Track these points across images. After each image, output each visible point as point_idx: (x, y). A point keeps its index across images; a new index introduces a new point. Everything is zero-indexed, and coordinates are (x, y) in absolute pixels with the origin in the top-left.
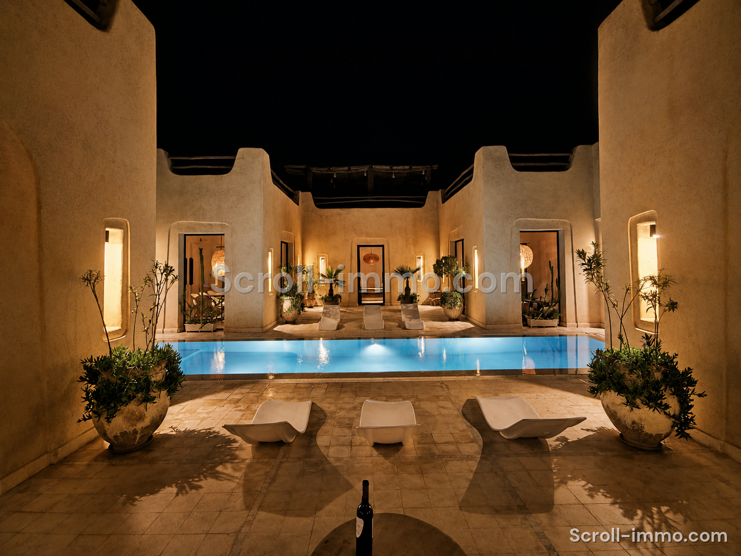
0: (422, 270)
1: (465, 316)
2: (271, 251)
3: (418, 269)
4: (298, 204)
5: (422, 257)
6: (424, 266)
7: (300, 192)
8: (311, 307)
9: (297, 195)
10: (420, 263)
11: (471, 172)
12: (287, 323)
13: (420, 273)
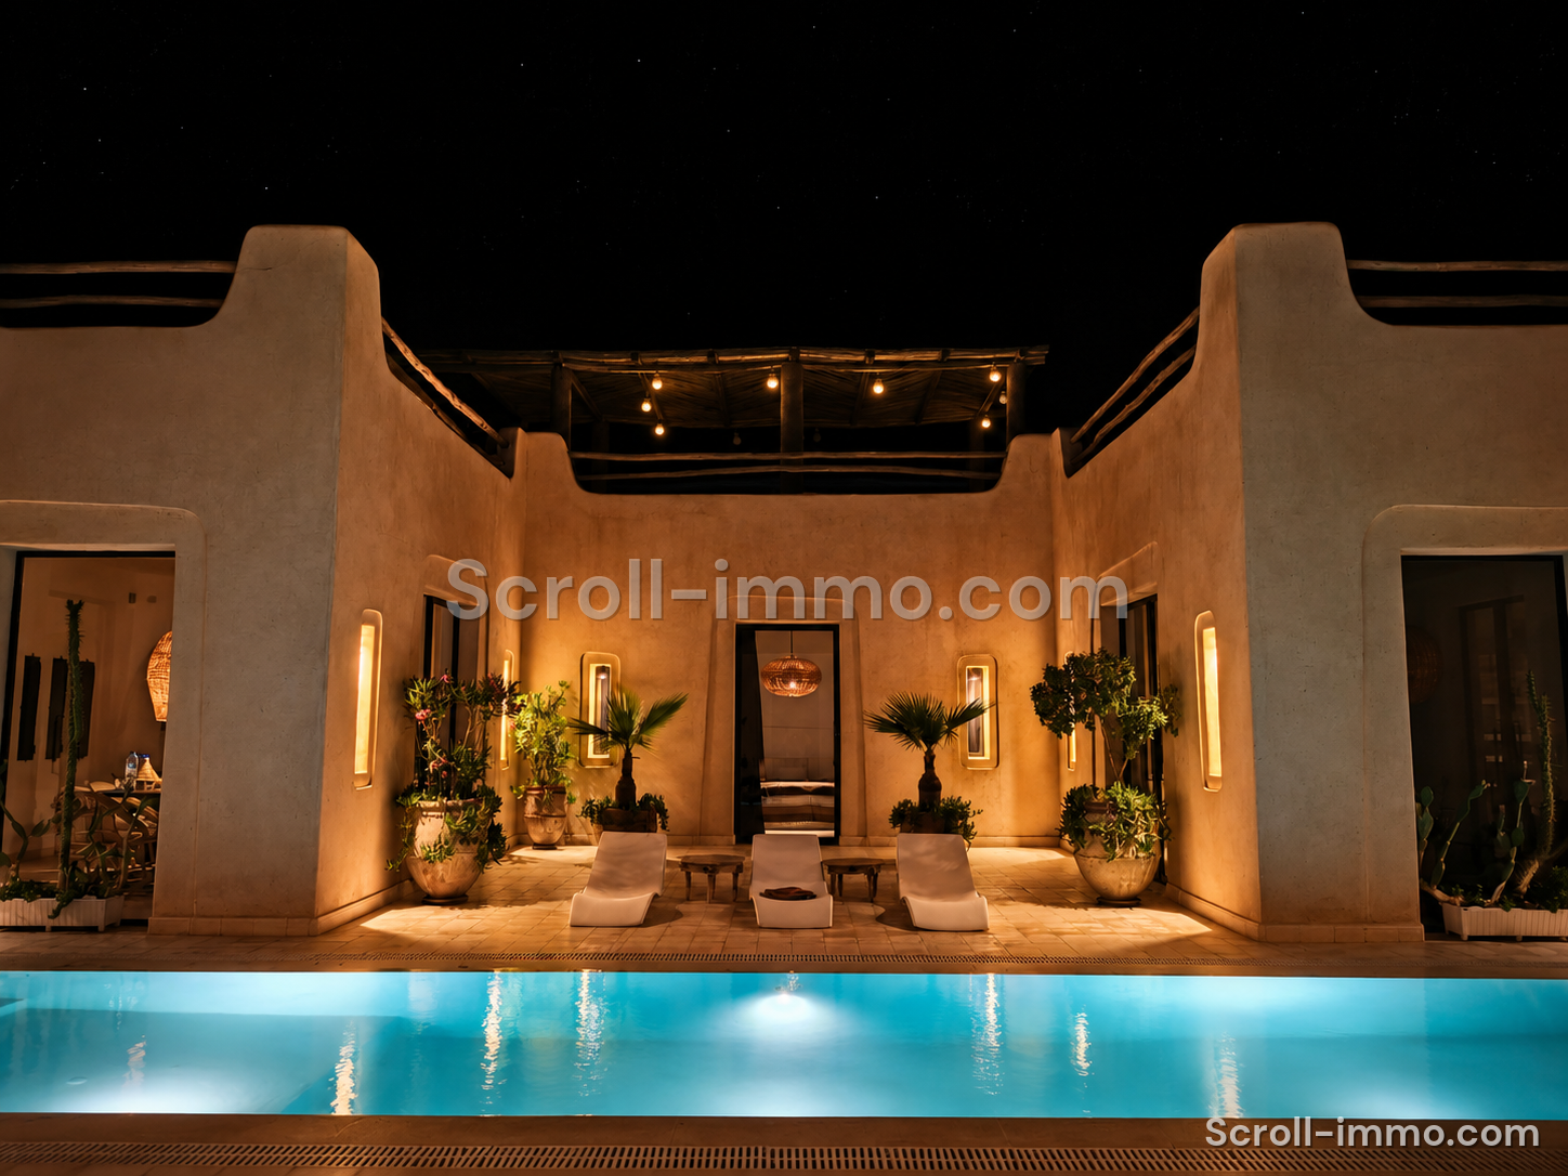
0: (986, 715)
1: (1166, 889)
2: (372, 621)
3: (975, 711)
4: (509, 474)
5: (986, 670)
6: (995, 704)
7: (520, 430)
8: (548, 845)
9: (509, 444)
10: (979, 691)
11: (1189, 339)
12: (426, 899)
13: (979, 731)
